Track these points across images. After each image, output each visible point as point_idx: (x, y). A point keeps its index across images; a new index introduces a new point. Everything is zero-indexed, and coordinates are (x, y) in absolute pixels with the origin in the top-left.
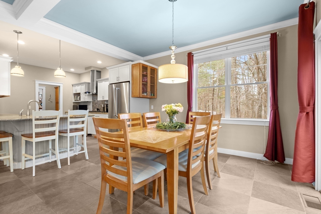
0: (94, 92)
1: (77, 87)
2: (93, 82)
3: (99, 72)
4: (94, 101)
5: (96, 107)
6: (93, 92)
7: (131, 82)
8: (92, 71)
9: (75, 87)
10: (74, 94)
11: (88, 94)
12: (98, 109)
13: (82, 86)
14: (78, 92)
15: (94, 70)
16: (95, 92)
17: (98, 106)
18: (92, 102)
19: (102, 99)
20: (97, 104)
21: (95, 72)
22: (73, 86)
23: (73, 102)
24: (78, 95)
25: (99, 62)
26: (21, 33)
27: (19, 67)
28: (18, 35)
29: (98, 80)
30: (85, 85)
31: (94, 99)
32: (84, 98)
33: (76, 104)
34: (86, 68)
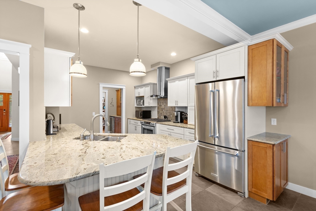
0: (162, 95)
1: (139, 89)
2: (161, 82)
3: (167, 69)
4: (160, 106)
5: (163, 113)
6: (160, 95)
7: (246, 78)
8: (159, 68)
9: (138, 90)
10: (136, 97)
11: (154, 97)
12: (165, 117)
13: (146, 88)
14: (141, 95)
15: (161, 67)
16: (164, 95)
17: (165, 113)
18: (157, 107)
19: (174, 105)
20: (164, 110)
21: (164, 70)
22: (135, 88)
23: (136, 107)
24: (140, 98)
25: (173, 54)
26: (83, 8)
27: (80, 63)
28: (79, 12)
29: (167, 79)
30: (150, 87)
31: (160, 104)
32: (149, 103)
33: (138, 110)
34: (152, 66)
